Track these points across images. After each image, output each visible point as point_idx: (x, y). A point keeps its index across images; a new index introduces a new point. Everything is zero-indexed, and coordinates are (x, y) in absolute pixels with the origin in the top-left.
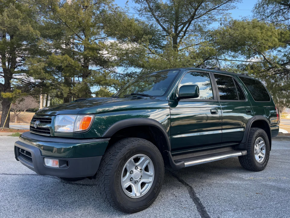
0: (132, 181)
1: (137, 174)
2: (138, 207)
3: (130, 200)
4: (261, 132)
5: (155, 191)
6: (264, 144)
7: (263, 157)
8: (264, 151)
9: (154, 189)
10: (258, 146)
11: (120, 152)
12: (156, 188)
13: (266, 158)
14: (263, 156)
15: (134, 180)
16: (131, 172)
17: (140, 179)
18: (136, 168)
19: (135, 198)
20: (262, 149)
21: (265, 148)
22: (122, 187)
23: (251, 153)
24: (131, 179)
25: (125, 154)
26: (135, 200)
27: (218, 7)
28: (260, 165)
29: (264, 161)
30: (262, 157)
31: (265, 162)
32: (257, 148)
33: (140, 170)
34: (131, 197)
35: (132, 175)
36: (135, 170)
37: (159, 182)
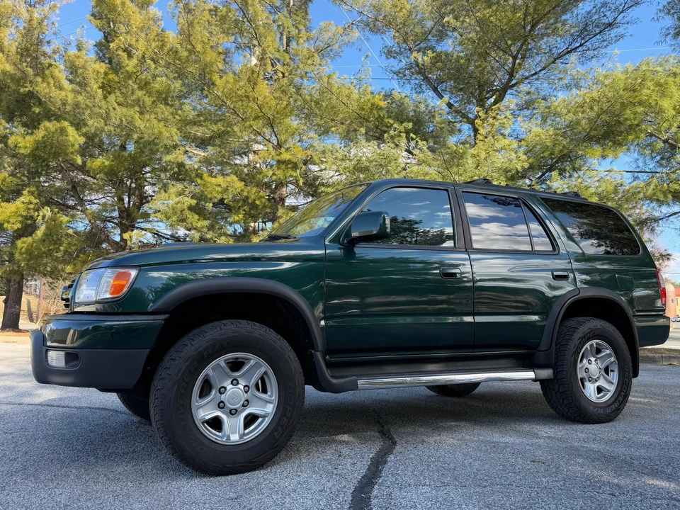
0: (223, 408)
1: (234, 395)
2: (229, 464)
3: (213, 446)
4: (599, 327)
5: (276, 434)
6: (613, 359)
7: (609, 391)
8: (614, 376)
9: (275, 430)
10: (593, 362)
11: (189, 345)
12: (279, 428)
13: (620, 393)
14: (612, 388)
15: (228, 408)
16: (222, 390)
17: (243, 406)
18: (235, 382)
19: (226, 443)
20: (607, 370)
21: (616, 368)
22: (195, 418)
23: (565, 376)
24: (221, 405)
25: (201, 349)
26: (225, 447)
27: (581, 45)
28: (598, 407)
29: (613, 399)
30: (608, 388)
31: (615, 401)
32: (592, 366)
33: (245, 387)
34: (216, 441)
35: (223, 396)
36: (231, 386)
37: (288, 415)
